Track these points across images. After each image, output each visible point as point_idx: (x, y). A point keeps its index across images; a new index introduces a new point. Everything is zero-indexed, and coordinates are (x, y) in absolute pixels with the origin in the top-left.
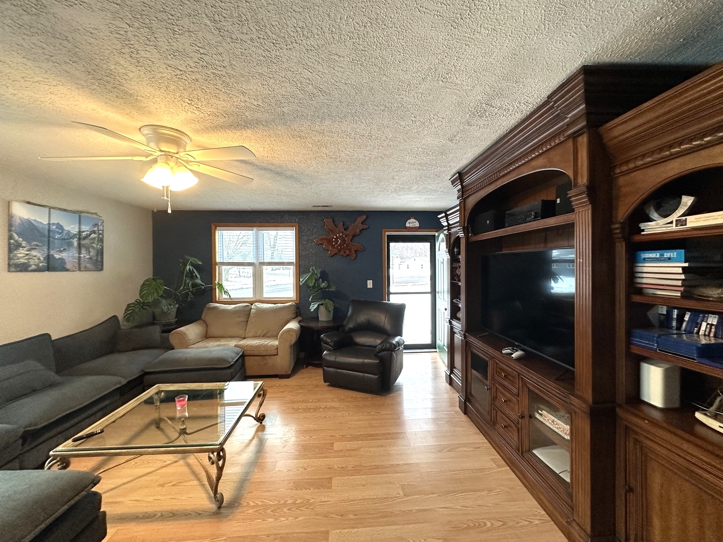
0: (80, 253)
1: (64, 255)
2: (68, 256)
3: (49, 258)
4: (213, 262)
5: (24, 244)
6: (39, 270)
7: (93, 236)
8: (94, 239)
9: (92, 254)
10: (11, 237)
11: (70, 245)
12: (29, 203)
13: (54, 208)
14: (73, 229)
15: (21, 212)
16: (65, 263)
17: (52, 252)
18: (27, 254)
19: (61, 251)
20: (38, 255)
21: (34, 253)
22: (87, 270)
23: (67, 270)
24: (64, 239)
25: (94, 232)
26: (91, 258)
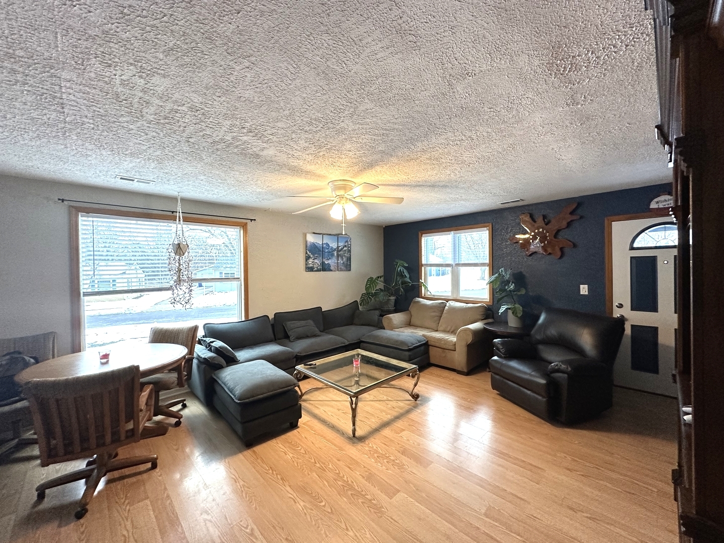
0: (338, 260)
1: (330, 261)
2: (332, 262)
3: (323, 263)
4: (420, 264)
5: (312, 256)
6: (318, 270)
7: (345, 248)
8: (345, 250)
9: (344, 260)
10: (306, 253)
11: (333, 255)
12: (314, 233)
13: (325, 234)
14: (334, 245)
15: (311, 239)
16: (330, 266)
17: (324, 260)
18: (313, 262)
19: (328, 259)
20: (318, 262)
21: (316, 261)
22: (341, 270)
23: (332, 271)
24: (330, 252)
25: (345, 246)
26: (343, 263)
